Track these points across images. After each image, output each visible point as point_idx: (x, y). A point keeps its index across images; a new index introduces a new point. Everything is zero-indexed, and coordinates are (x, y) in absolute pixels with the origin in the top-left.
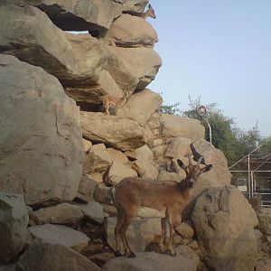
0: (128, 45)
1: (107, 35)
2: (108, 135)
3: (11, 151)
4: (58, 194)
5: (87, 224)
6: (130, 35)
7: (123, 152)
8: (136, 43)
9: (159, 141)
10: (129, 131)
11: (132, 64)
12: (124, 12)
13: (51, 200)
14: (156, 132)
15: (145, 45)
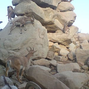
0: (64, 11)
1: (57, 9)
2: (59, 40)
3: (26, 44)
4: (40, 55)
5: (51, 66)
6: (65, 8)
7: (65, 46)
8: (67, 10)
9: (78, 42)
10: (65, 38)
11: (66, 17)
12: (62, 1)
13: (38, 58)
14: (77, 39)
15: (70, 10)
